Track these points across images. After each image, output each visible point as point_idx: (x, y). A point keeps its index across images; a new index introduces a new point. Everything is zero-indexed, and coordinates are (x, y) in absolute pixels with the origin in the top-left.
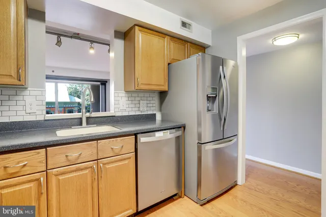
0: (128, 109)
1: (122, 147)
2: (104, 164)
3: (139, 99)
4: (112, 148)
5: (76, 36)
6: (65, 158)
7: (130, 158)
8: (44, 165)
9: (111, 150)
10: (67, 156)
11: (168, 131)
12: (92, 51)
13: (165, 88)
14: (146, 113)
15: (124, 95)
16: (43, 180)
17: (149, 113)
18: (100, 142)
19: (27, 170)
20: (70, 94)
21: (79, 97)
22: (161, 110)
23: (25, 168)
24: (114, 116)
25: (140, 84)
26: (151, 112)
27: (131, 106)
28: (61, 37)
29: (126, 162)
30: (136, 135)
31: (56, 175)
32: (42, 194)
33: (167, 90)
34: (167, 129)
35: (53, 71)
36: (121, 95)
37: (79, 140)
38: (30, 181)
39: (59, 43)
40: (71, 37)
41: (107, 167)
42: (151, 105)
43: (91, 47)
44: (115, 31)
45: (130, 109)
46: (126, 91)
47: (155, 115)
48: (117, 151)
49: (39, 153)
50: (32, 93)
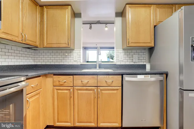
0: (124, 61)
1: (113, 81)
2: (101, 90)
3: (132, 54)
4: (106, 81)
5: (99, 22)
6: (81, 82)
7: (117, 90)
8: (72, 83)
9: (105, 82)
10: (82, 81)
11: (149, 75)
12: (106, 29)
13: (152, 45)
14: (138, 64)
15: (122, 51)
16: (72, 90)
17: (140, 63)
18: (99, 77)
19: (66, 84)
20: (108, 57)
21: (112, 59)
22: (150, 62)
23: (65, 83)
24: (116, 64)
25: (130, 43)
26: (142, 63)
27: (126, 58)
28: (92, 25)
29: (115, 92)
30: (122, 75)
31: (77, 90)
32: (71, 97)
33: (153, 46)
34: (149, 74)
35: (96, 45)
36: (119, 51)
37: (88, 74)
38: (67, 90)
39: (91, 28)
40: (96, 23)
41: (103, 92)
42: (142, 58)
43: (106, 27)
44: (116, 13)
45: (126, 61)
46: (123, 49)
47: (145, 65)
48: (109, 84)
49: (70, 77)
50: (76, 52)
